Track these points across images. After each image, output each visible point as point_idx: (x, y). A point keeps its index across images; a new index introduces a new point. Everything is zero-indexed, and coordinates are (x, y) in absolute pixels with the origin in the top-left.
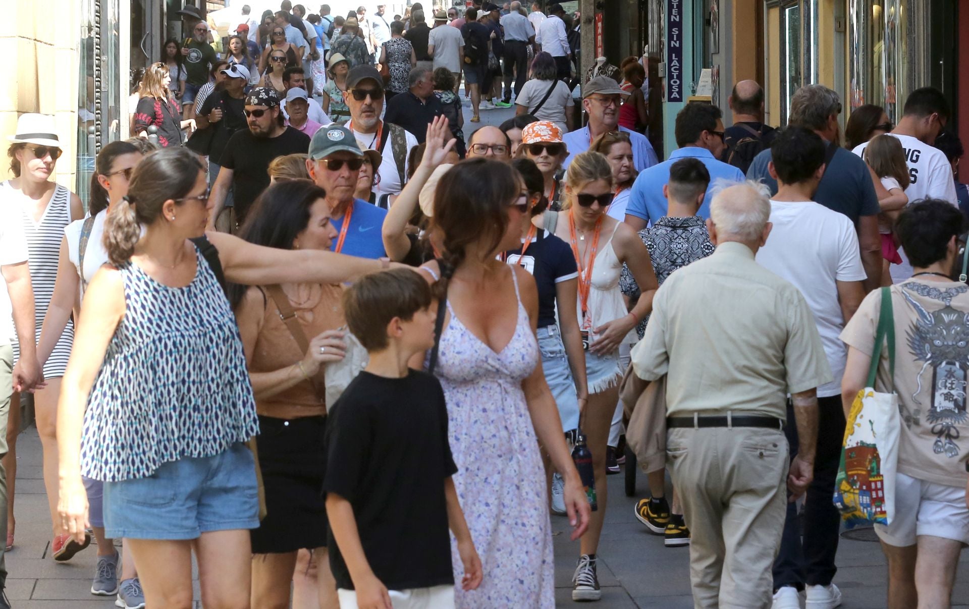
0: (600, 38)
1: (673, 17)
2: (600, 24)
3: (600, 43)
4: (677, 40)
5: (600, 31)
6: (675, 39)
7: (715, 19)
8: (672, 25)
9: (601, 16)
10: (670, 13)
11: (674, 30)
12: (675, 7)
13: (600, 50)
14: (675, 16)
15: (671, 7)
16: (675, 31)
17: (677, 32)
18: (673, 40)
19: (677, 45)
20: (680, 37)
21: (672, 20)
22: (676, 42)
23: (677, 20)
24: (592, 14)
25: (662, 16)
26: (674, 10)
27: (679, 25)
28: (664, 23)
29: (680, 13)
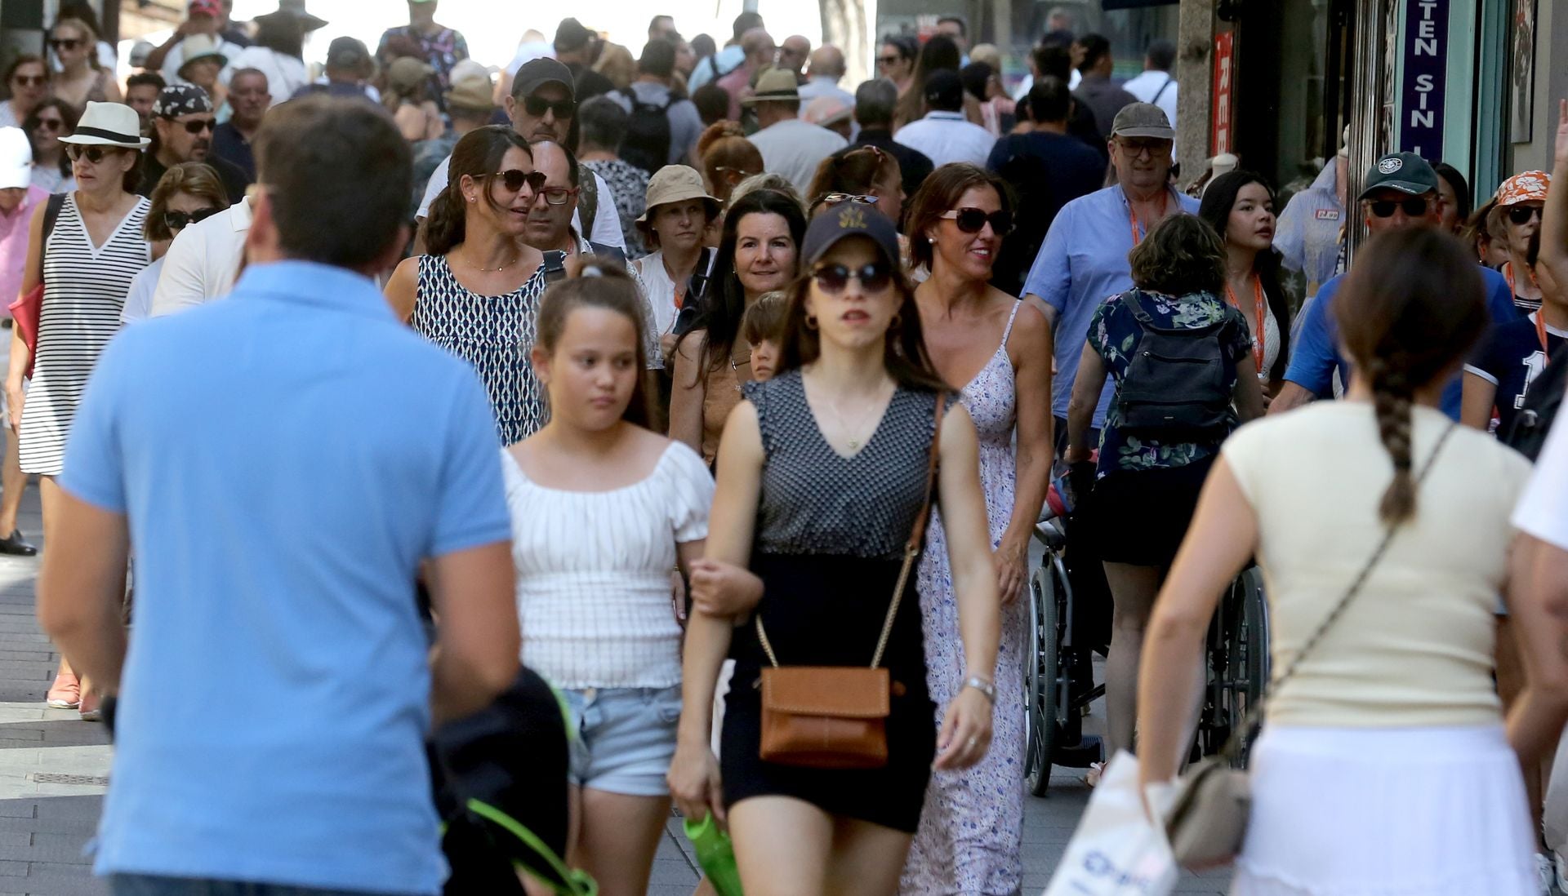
0: (1223, 101)
1: (1419, 44)
2: (1225, 63)
3: (1223, 117)
4: (1430, 106)
5: (1224, 81)
6: (1423, 105)
7: (1524, 47)
8: (1415, 65)
9: (1229, 38)
10: (1412, 33)
11: (1420, 79)
12: (1427, 15)
13: (1222, 136)
14: (1428, 41)
15: (1414, 15)
16: (1425, 84)
17: (1430, 87)
18: (1417, 107)
19: (1429, 123)
20: (1437, 101)
21: (1418, 52)
22: (1424, 113)
23: (1432, 51)
24: (1206, 35)
25: (1390, 38)
26: (1422, 24)
27: (1436, 66)
28: (1396, 59)
29: (1441, 32)
